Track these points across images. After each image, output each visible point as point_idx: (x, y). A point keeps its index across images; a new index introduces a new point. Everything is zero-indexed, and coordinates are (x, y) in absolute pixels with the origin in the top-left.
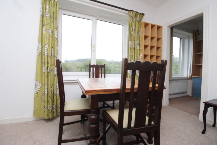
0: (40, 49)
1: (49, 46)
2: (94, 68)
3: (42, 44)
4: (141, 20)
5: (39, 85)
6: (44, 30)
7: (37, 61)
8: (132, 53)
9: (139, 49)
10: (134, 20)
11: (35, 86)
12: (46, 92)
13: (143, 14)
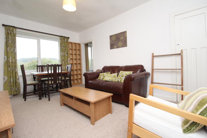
0: (6, 59)
1: (12, 57)
2: (40, 67)
3: (7, 56)
4: (68, 41)
5: (6, 78)
6: (8, 49)
7: (4, 65)
8: (63, 58)
9: (68, 56)
10: (63, 41)
11: (4, 78)
12: (12, 81)
13: (69, 38)
